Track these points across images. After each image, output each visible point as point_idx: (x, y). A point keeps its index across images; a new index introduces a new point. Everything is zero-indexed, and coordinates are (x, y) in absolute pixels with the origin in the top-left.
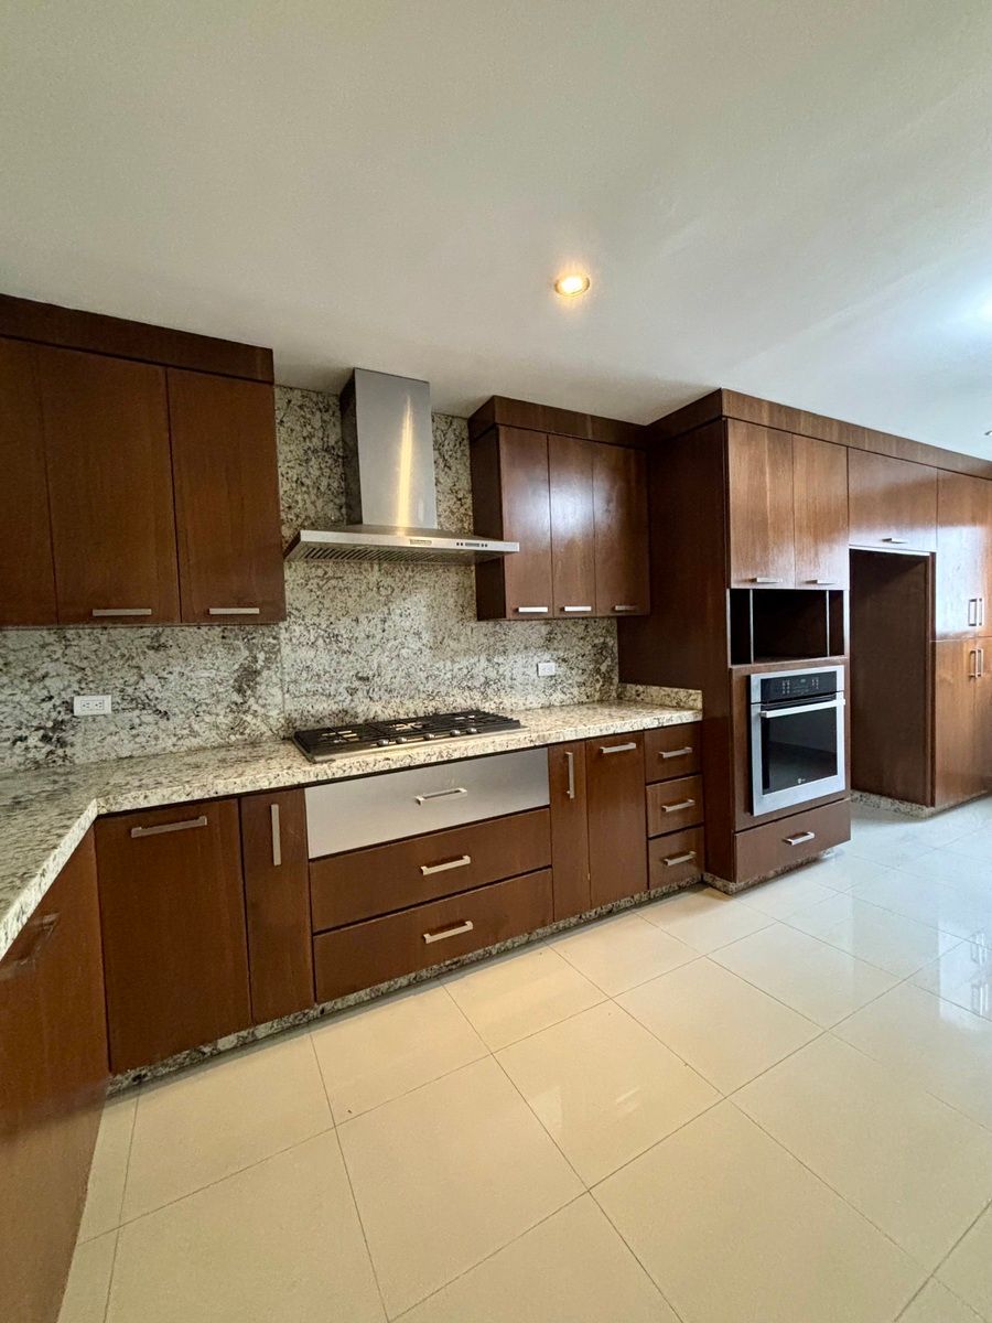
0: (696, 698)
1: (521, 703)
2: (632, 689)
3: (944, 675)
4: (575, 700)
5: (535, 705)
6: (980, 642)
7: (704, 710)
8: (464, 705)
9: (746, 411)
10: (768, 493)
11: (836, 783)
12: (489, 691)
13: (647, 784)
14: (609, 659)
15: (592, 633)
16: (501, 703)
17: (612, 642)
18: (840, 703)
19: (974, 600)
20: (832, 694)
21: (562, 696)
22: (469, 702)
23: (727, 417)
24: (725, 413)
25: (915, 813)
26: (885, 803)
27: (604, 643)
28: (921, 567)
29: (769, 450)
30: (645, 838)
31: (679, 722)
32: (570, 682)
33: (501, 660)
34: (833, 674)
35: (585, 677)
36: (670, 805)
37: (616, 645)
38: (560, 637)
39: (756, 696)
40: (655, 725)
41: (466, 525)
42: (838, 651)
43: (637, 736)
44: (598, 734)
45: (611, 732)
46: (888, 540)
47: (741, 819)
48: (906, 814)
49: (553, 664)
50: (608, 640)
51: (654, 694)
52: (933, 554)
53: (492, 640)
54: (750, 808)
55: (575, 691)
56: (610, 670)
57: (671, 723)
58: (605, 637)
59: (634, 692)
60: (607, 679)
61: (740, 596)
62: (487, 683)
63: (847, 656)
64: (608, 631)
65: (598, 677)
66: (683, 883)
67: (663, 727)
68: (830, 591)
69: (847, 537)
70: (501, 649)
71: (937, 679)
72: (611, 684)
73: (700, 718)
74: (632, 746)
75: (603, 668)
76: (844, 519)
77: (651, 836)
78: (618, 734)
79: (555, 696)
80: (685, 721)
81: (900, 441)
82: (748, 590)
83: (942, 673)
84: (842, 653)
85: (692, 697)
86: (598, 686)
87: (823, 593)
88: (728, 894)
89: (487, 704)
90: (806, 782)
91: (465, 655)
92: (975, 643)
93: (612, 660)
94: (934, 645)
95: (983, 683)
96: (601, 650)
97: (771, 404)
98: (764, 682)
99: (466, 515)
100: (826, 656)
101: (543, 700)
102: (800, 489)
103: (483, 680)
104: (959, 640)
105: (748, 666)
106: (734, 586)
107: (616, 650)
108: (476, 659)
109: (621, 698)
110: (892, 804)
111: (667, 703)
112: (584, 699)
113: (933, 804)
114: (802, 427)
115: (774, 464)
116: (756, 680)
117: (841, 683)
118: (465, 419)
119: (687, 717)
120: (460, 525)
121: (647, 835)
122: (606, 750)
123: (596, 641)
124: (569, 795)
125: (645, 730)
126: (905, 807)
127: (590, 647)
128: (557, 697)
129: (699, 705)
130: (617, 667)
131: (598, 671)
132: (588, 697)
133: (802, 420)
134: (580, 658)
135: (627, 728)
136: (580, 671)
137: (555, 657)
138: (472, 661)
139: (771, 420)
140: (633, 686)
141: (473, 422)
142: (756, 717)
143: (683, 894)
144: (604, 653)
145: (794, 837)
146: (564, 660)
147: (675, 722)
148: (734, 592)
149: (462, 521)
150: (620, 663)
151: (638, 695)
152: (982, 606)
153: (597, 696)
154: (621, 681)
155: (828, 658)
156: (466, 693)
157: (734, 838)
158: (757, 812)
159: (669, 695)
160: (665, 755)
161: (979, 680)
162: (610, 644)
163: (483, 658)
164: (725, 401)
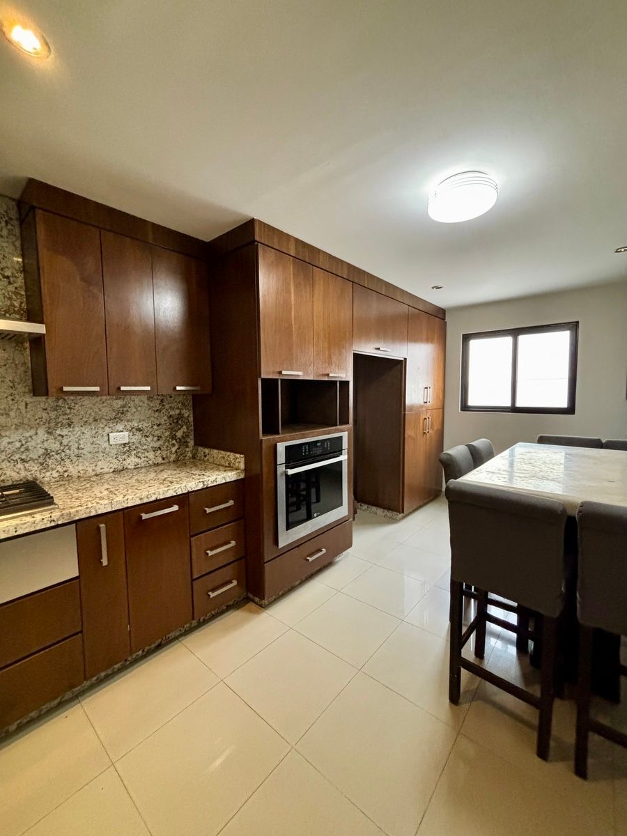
0: (240, 461)
1: (90, 470)
2: (202, 450)
3: (409, 433)
4: (151, 462)
5: (106, 470)
6: (429, 413)
7: (246, 470)
8: (16, 477)
9: (276, 240)
10: (293, 307)
11: (342, 512)
12: (50, 462)
13: (191, 536)
14: (185, 427)
15: (167, 406)
16: (65, 471)
17: (188, 413)
18: (344, 457)
19: (427, 388)
20: (339, 452)
21: (137, 460)
22: (23, 474)
23: (258, 242)
24: (257, 238)
25: (394, 517)
26: (380, 511)
27: (180, 414)
28: (398, 366)
29: (294, 274)
30: (190, 580)
31: (224, 481)
32: (145, 447)
33: (65, 432)
34: (341, 438)
35: (161, 442)
36: (212, 549)
37: (191, 415)
38: (134, 410)
39: (281, 458)
40: (200, 486)
41: (16, 304)
42: (344, 421)
43: (182, 499)
44: (138, 502)
45: (153, 498)
46: (379, 349)
47: (268, 553)
48: (390, 518)
49: (126, 433)
50: (184, 411)
51: (216, 456)
52: (405, 359)
53: (53, 414)
54: (276, 542)
55: (151, 455)
56: (186, 436)
57: (215, 484)
58: (181, 409)
59: (202, 453)
60: (183, 442)
61: (270, 385)
62: (47, 454)
63: (351, 425)
64: (183, 404)
65: (174, 442)
66: (231, 603)
67: (207, 488)
68: (340, 381)
69: (351, 345)
70: (65, 422)
71: (406, 436)
72: (187, 447)
73: (242, 476)
74: (176, 508)
75: (179, 434)
76: (349, 333)
77: (195, 577)
78: (160, 500)
79: (128, 461)
80: (228, 480)
81: (388, 285)
82: (278, 379)
83: (409, 432)
84: (347, 423)
85: (238, 460)
86: (174, 449)
87: (335, 382)
88: (263, 607)
89: (48, 474)
90: (319, 515)
91: (16, 429)
92: (427, 412)
93: (187, 428)
94: (405, 414)
95: (430, 437)
96: (176, 421)
97: (297, 240)
98: (287, 448)
99: (16, 294)
100: (337, 425)
101: (115, 465)
102: (318, 307)
103: (41, 451)
104: (418, 410)
105: (276, 436)
106: (263, 376)
107: (191, 419)
108: (32, 432)
109: (195, 458)
110: (383, 512)
111: (223, 463)
112: (160, 460)
113: (403, 512)
114: (322, 262)
115: (297, 286)
116: (281, 448)
117: (345, 445)
118: (14, 200)
119: (231, 476)
120: (8, 303)
121: (192, 576)
122: (145, 516)
123: (172, 413)
124: (102, 563)
125: (189, 492)
126: (389, 514)
127: (166, 418)
128: (131, 461)
129: (242, 466)
130: (192, 433)
131: (174, 437)
132: (163, 459)
133: (321, 257)
134: (155, 427)
135: (171, 493)
136: (156, 438)
137: (128, 427)
138: (27, 435)
139: (297, 251)
140: (202, 449)
141: (20, 203)
142: (281, 474)
143: (229, 613)
144: (180, 422)
145: (310, 555)
146: (139, 430)
147: (219, 483)
148: (263, 380)
149: (10, 298)
150: (195, 430)
151: (205, 456)
152: (430, 391)
153: (173, 457)
154: (196, 444)
155: (338, 427)
156: (20, 465)
157: (263, 567)
158: (281, 545)
159: (224, 458)
160: (208, 510)
161: (428, 434)
162: (186, 415)
163: (41, 432)
164: (257, 230)
